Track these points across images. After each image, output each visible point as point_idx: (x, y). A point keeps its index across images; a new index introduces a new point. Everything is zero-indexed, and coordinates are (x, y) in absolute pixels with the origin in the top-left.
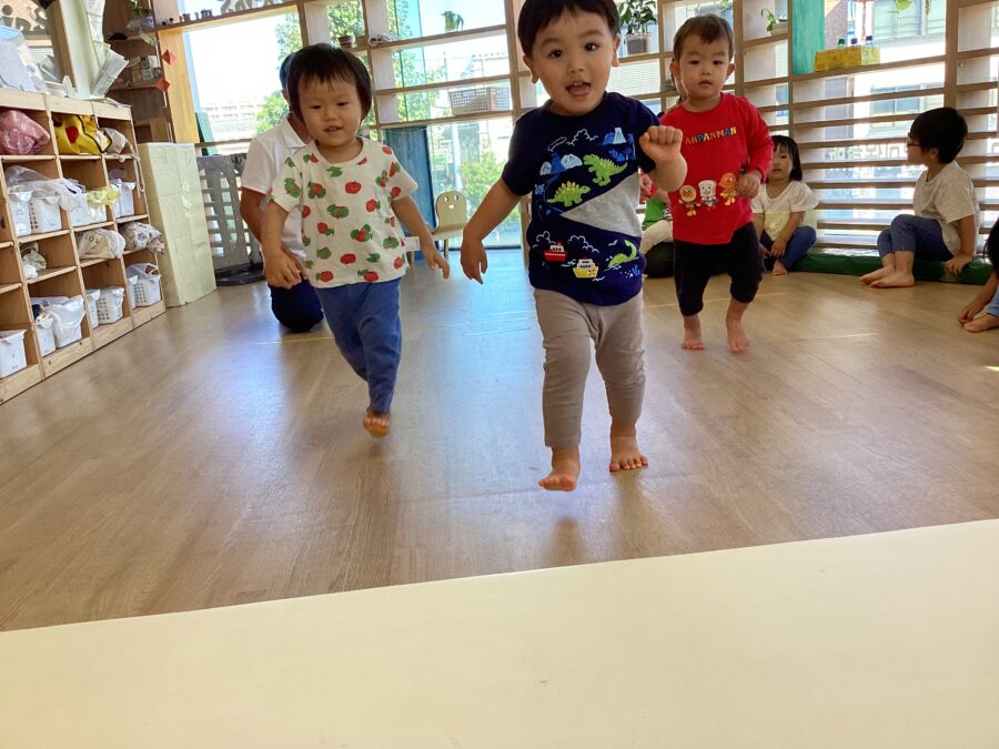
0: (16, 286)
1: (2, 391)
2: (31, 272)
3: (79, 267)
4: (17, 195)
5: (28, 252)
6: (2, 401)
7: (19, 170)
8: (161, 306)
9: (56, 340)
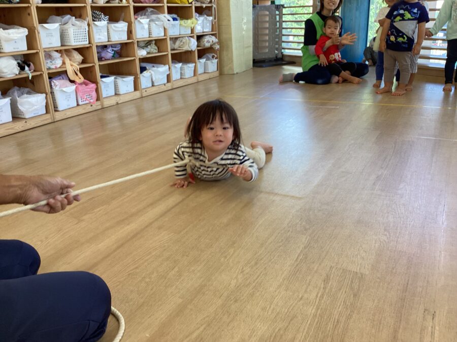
1: (118, 99)
2: (142, 53)
3: (170, 52)
4: (141, 20)
5: (150, 44)
6: (117, 104)
7: (150, 10)
8: (217, 74)
9: (153, 82)
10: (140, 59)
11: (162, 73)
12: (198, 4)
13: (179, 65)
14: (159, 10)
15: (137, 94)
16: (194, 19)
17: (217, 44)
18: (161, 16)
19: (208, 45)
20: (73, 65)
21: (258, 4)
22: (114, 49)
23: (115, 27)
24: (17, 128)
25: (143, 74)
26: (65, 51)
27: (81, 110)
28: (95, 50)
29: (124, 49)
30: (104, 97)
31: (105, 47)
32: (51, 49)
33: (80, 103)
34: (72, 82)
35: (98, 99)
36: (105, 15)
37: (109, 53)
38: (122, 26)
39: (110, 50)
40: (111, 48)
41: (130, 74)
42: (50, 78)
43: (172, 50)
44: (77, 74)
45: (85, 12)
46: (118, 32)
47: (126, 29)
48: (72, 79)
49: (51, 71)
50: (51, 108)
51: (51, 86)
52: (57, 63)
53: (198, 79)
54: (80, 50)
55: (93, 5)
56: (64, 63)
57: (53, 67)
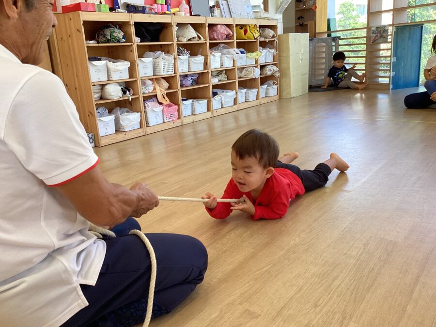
0: (207, 85)
1: (194, 118)
2: (215, 81)
3: (237, 80)
4: (215, 54)
5: (221, 74)
6: (194, 122)
7: (222, 45)
8: (277, 98)
9: (222, 104)
10: (213, 85)
11: (231, 97)
12: (262, 39)
13: (244, 91)
14: (229, 45)
15: (209, 114)
16: (258, 52)
17: (277, 73)
18: (231, 50)
19: (269, 73)
20: (161, 90)
21: (315, 37)
22: (193, 78)
23: (195, 60)
24: (118, 138)
25: (214, 98)
26: (156, 80)
27: (165, 126)
28: (178, 78)
29: (200, 77)
30: (183, 116)
31: (186, 76)
32: (146, 78)
33: (166, 121)
34: (161, 104)
35: (179, 118)
36: (187, 51)
37: (189, 81)
38: (200, 59)
39: (189, 78)
40: (190, 77)
41: (204, 98)
42: (144, 101)
43: (239, 78)
44: (164, 98)
45: (173, 48)
46: (197, 64)
47: (203, 61)
48: (160, 101)
49: (145, 95)
50: (144, 123)
51: (145, 106)
52: (149, 89)
53: (260, 102)
54: (167, 79)
55: (179, 43)
56: (155, 89)
57: (146, 92)
